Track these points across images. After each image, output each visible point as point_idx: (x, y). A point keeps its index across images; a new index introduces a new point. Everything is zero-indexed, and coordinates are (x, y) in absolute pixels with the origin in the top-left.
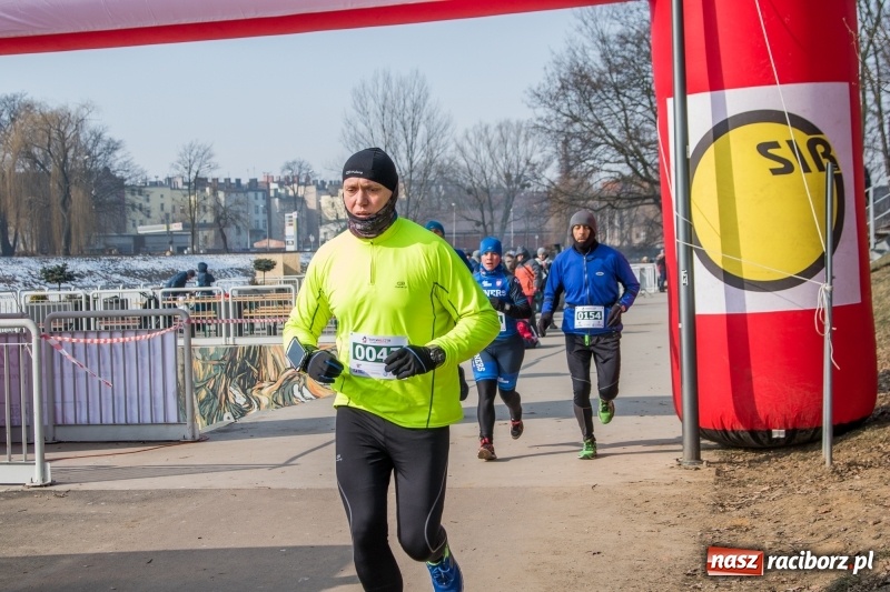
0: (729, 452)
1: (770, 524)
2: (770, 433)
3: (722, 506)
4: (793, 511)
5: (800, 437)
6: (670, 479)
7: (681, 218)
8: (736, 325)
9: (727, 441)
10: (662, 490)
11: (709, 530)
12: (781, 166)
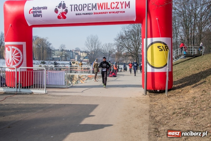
1: (160, 104)
2: (157, 90)
3: (152, 101)
4: (163, 102)
5: (161, 91)
7: (146, 57)
8: (153, 74)
9: (150, 92)
10: (142, 98)
11: (151, 104)
12: (161, 50)
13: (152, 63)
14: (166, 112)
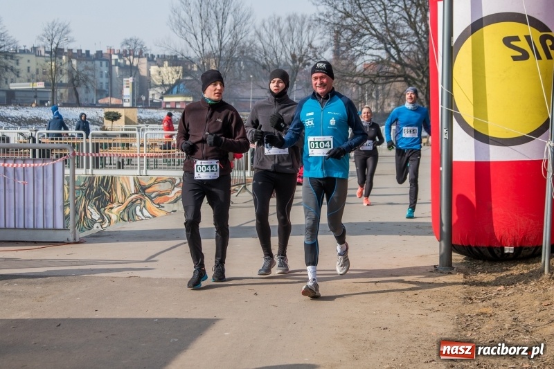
0: (473, 262)
1: (507, 313)
2: (503, 249)
3: (470, 299)
4: (523, 304)
5: (524, 253)
6: (430, 279)
8: (482, 170)
11: (463, 315)
12: (520, 54)
13: (475, 121)
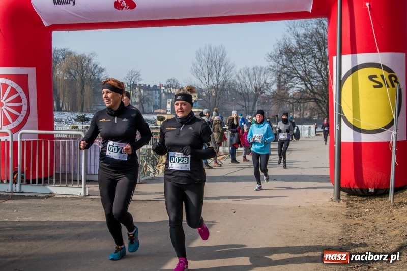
0: (351, 197)
1: (370, 223)
2: (368, 190)
3: (350, 216)
4: (379, 219)
5: (380, 192)
6: (329, 205)
9: (351, 192)
10: (326, 209)
11: (346, 224)
12: (378, 85)
13: (353, 120)
14: (382, 244)
